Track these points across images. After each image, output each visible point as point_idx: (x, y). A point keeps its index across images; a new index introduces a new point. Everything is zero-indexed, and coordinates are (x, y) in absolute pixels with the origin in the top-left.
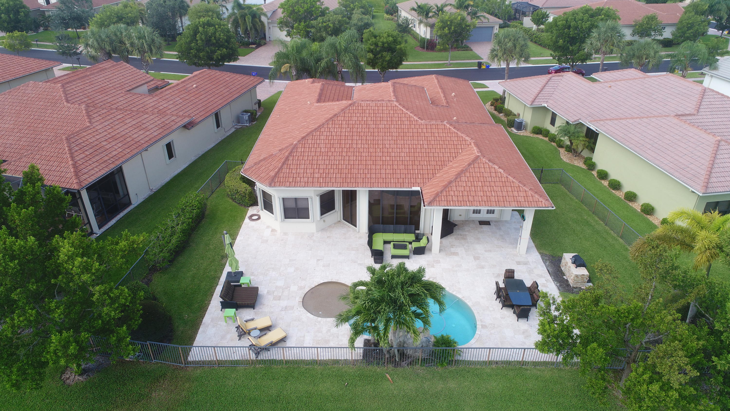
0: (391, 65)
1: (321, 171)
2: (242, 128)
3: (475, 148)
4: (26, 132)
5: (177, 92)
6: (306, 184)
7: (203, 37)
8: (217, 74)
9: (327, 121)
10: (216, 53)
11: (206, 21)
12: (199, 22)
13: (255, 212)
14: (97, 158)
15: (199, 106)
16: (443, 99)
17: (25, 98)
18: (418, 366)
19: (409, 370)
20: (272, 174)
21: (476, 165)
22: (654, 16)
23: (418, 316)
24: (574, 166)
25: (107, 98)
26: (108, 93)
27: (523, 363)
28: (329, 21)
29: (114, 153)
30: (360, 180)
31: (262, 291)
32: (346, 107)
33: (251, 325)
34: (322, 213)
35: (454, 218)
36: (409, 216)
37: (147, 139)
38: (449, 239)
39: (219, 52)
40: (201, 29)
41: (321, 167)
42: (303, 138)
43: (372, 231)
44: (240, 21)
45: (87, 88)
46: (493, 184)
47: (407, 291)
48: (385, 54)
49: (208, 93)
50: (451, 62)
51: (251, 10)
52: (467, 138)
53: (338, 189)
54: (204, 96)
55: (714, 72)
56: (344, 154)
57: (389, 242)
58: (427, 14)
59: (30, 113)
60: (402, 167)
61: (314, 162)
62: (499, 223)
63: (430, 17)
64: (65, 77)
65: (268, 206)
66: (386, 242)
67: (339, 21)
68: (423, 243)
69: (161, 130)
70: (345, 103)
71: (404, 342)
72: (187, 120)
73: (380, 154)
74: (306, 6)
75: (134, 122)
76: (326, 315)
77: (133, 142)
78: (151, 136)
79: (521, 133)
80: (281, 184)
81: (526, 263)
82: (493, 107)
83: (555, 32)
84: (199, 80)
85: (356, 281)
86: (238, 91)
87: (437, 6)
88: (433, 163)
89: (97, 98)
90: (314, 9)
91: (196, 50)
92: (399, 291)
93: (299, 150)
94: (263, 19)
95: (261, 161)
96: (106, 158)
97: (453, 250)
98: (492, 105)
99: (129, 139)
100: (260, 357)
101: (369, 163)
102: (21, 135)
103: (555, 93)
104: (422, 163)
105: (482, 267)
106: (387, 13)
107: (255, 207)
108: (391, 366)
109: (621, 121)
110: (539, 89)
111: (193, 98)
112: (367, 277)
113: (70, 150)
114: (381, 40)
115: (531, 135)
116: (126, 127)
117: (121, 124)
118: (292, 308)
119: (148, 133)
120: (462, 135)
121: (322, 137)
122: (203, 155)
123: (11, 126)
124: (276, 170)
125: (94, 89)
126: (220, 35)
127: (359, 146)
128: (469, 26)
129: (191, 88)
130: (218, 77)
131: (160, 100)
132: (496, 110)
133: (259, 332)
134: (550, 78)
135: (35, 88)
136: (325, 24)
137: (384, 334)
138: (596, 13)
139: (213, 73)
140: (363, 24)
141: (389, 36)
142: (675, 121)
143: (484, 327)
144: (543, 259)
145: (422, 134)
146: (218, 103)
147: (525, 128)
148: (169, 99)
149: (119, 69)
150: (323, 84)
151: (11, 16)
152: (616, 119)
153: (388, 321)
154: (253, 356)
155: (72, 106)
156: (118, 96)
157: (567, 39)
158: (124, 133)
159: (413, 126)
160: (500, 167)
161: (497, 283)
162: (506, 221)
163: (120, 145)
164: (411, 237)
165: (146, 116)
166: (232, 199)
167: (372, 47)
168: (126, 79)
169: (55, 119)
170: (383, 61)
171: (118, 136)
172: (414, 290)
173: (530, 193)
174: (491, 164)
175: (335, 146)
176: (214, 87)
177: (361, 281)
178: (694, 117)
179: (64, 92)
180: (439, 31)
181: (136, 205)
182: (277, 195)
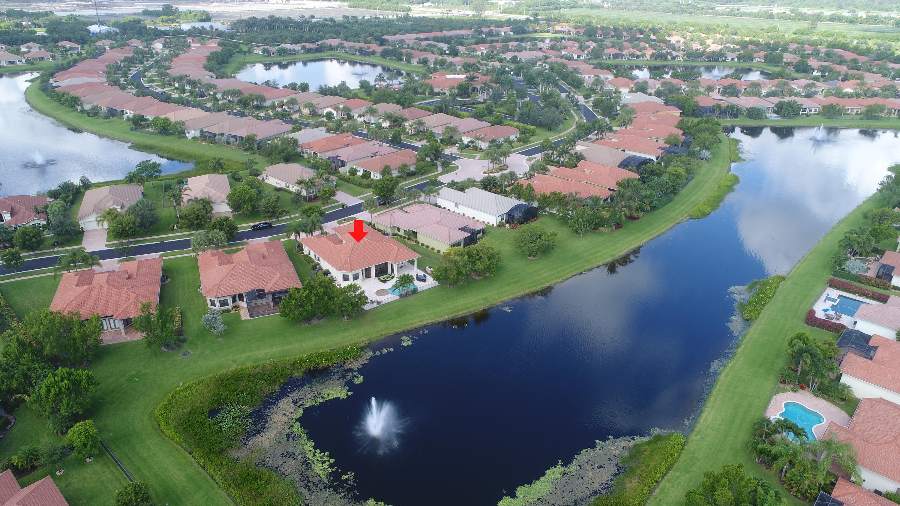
22: (403, 162)
24: (413, 244)
26: (261, 261)
50: (330, 206)
55: (439, 196)
65: (347, 279)
82: (373, 228)
83: (378, 189)
95: (342, 266)
109: (423, 227)
115: (393, 236)
116: (285, 269)
117: (283, 269)
125: (257, 260)
133: (374, 302)
144: (421, 271)
145: (380, 247)
152: (421, 227)
154: (377, 306)
155: (264, 267)
157: (384, 192)
158: (287, 271)
159: (376, 245)
162: (407, 265)
163: (292, 275)
178: (441, 222)
182: (351, 274)
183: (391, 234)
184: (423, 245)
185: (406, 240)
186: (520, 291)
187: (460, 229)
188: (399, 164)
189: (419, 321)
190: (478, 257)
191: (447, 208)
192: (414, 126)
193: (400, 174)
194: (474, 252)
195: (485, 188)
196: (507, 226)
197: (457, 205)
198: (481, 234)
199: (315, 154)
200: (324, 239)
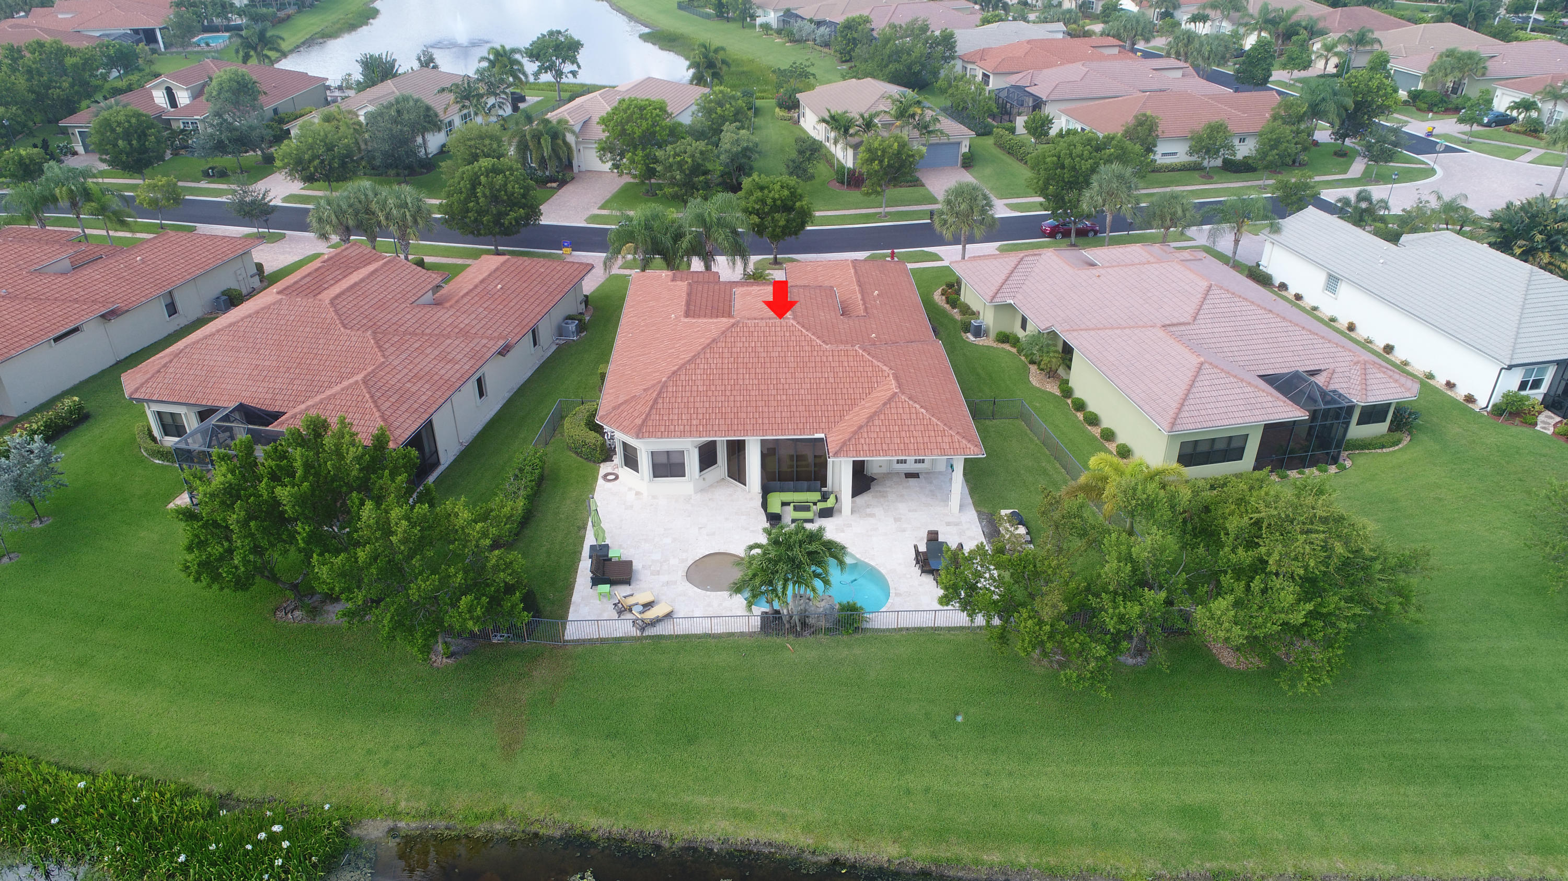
0: (787, 231)
1: (700, 416)
2: (568, 344)
3: (893, 382)
4: (297, 371)
5: (477, 299)
6: (683, 434)
7: (487, 192)
8: (526, 264)
9: (703, 349)
10: (509, 217)
11: (490, 166)
12: (480, 168)
13: (610, 471)
14: (406, 406)
15: (512, 319)
16: (861, 302)
17: (282, 322)
18: (821, 636)
19: (811, 639)
20: (639, 421)
21: (893, 404)
22: (1221, 125)
23: (817, 576)
24: (1045, 392)
25: (389, 316)
26: (390, 309)
27: (935, 629)
28: (685, 153)
29: (424, 398)
30: (749, 427)
31: (636, 565)
32: (728, 329)
33: (630, 601)
34: (702, 469)
35: (872, 470)
36: (813, 469)
37: (458, 375)
38: (862, 499)
39: (513, 215)
40: (483, 179)
41: (700, 411)
42: (674, 373)
43: (766, 491)
44: (530, 144)
45: (362, 303)
46: (912, 428)
47: (805, 549)
48: (777, 216)
49: (520, 297)
50: (888, 209)
51: (549, 126)
52: (885, 368)
53: (721, 440)
54: (515, 301)
55: (1275, 237)
56: (728, 393)
57: (788, 504)
58: (846, 131)
59: (295, 344)
60: (801, 408)
61: (691, 405)
62: (930, 475)
63: (851, 135)
64: (308, 279)
65: (631, 461)
66: (784, 504)
67: (702, 153)
68: (830, 503)
69: (473, 361)
70: (725, 322)
71: (806, 611)
72: (501, 343)
73: (774, 392)
74: (644, 124)
75: (436, 352)
76: (716, 588)
77: (442, 381)
78: (462, 371)
79: (981, 341)
80: (651, 435)
81: (957, 524)
82: (944, 298)
83: (1042, 172)
84: (503, 276)
85: (751, 543)
86: (560, 289)
87: (862, 116)
88: (841, 402)
89: (378, 318)
90: (658, 128)
91: (477, 212)
92: (797, 550)
93: (670, 389)
94: (570, 138)
95: (622, 404)
96: (416, 406)
97: (868, 511)
98: (943, 294)
99: (436, 378)
100: (646, 633)
101: (760, 404)
102: (292, 376)
103: (1027, 282)
104: (827, 402)
105: (904, 530)
106: (780, 106)
107: (608, 463)
108: (791, 637)
109: (1099, 332)
110: (1004, 277)
111: (500, 307)
112: (763, 540)
113: (372, 397)
114: (771, 195)
115: (995, 345)
116: (428, 360)
117: (422, 357)
118: (675, 583)
119: (457, 367)
120: (879, 364)
121: (698, 372)
122: (519, 389)
123: (274, 364)
124: (644, 416)
125: (371, 304)
126: (513, 188)
127: (747, 382)
128: (913, 156)
129: (495, 291)
130: (529, 268)
131: (459, 314)
132: (948, 303)
133: (642, 608)
134: (1022, 259)
135: (291, 307)
136: (679, 159)
137: (783, 592)
138: (1105, 144)
139: (521, 262)
140: (740, 149)
141: (782, 187)
142: (1161, 333)
143: (897, 594)
144: (979, 518)
145: (828, 364)
146: (536, 311)
147: (987, 334)
148: (469, 312)
149: (395, 268)
150: (689, 284)
151: (134, 142)
152: (1093, 329)
153: (786, 580)
154: (639, 634)
155: (353, 333)
156: (404, 313)
157: (1061, 184)
158: (427, 369)
159: (815, 353)
160: (922, 407)
161: (916, 547)
162: (940, 473)
163: (427, 386)
164: (816, 496)
165: (449, 341)
166: (576, 453)
167: (757, 207)
168: (406, 284)
169: (333, 353)
170: (776, 226)
171: (422, 373)
172: (812, 548)
173: (957, 437)
174: (911, 402)
175: (716, 382)
176: (525, 285)
177: (756, 544)
178: (1188, 327)
179: (336, 311)
180: (865, 166)
181: (446, 465)
182: (644, 449)
183: (992, 334)
184: (1080, 406)
185: (1033, 368)
186: (1460, 851)
187: (1269, 379)
188: (1199, 123)
189: (735, 814)
190: (1244, 556)
191: (1292, 290)
192: (1339, 49)
193: (1195, 158)
194: (1234, 524)
195: (1504, 244)
196: (1548, 422)
197: (1333, 282)
198: (1380, 428)
199: (986, 77)
200: (682, 286)
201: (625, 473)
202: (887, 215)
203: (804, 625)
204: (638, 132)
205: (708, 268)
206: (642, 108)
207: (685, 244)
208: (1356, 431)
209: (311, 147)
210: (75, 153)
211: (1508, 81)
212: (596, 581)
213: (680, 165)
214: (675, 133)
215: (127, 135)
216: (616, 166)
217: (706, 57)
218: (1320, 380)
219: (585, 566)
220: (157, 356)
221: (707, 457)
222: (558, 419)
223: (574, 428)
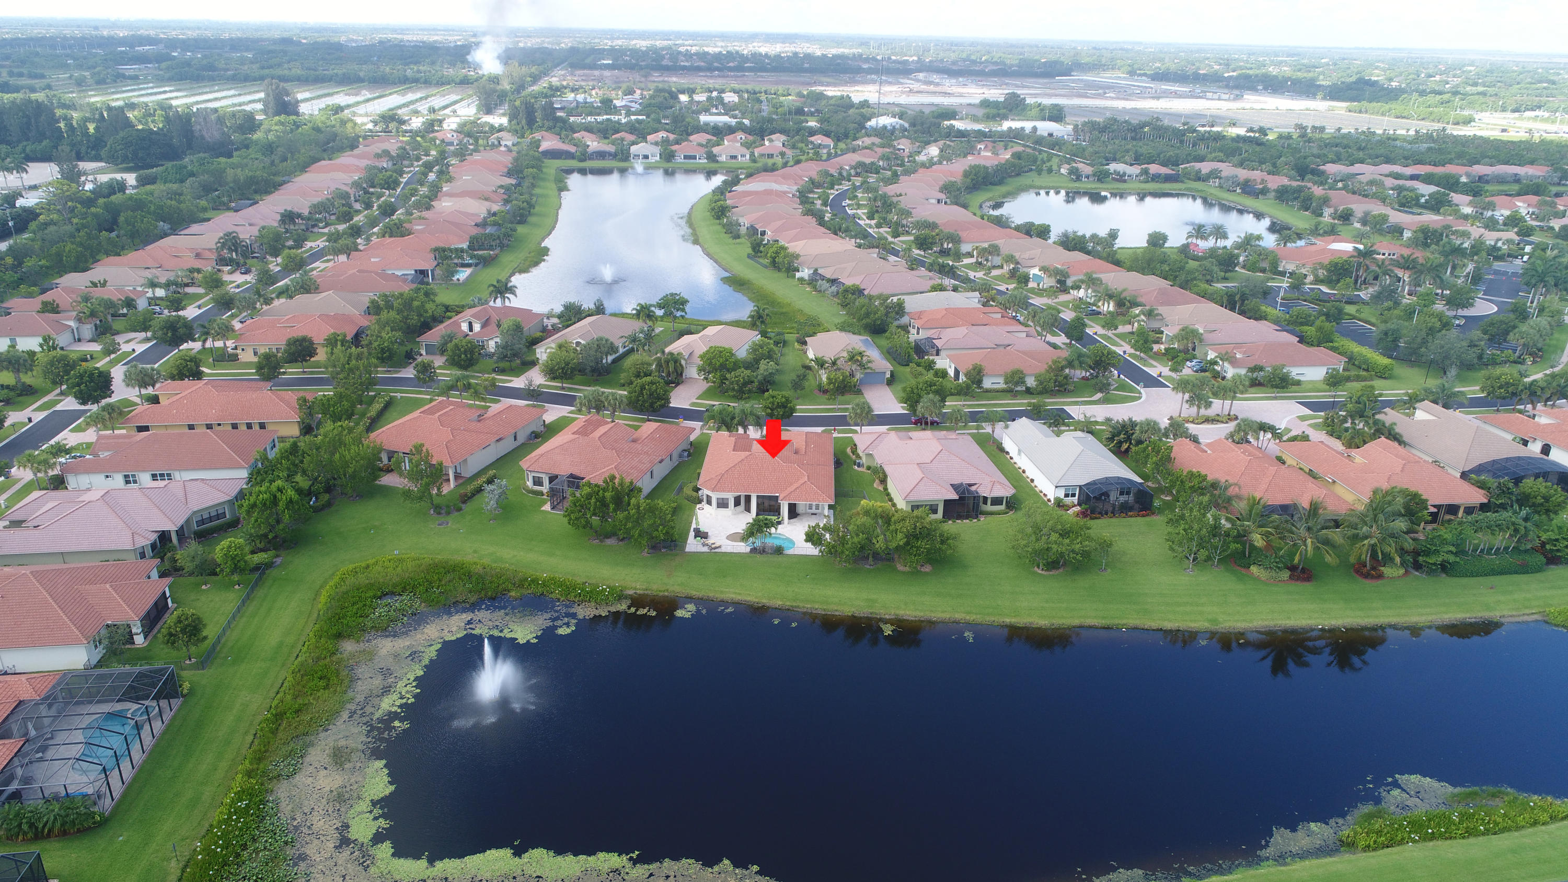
0: (783, 417)
1: (735, 484)
2: (683, 461)
3: (807, 477)
5: (648, 440)
6: (729, 493)
7: (647, 393)
9: (738, 463)
11: (647, 380)
13: (701, 506)
14: (629, 477)
15: (662, 450)
16: (804, 449)
18: (770, 554)
19: (766, 555)
20: (713, 486)
21: (804, 485)
22: (1018, 371)
24: (878, 489)
25: (619, 445)
26: (619, 442)
28: (740, 375)
30: (753, 491)
31: (709, 533)
32: (748, 456)
33: (707, 543)
34: (735, 506)
35: (799, 511)
36: (775, 507)
37: (644, 469)
38: (791, 520)
39: (659, 403)
40: (646, 387)
42: (727, 470)
43: (758, 514)
44: (663, 365)
46: (810, 493)
48: (779, 410)
49: (665, 440)
50: (840, 406)
51: (674, 357)
53: (742, 495)
54: (663, 441)
56: (746, 479)
58: (821, 367)
59: (586, 454)
60: (772, 484)
61: (732, 482)
62: (821, 514)
63: (825, 368)
65: (709, 502)
67: (749, 375)
68: (780, 520)
69: (648, 464)
70: (747, 453)
71: (763, 546)
72: (658, 458)
73: (763, 479)
74: (722, 359)
75: (638, 460)
76: (734, 540)
77: (639, 470)
78: (645, 467)
79: (860, 469)
80: (717, 492)
84: (659, 432)
86: (679, 438)
87: (832, 358)
88: (786, 484)
89: (616, 444)
90: (728, 362)
93: (726, 475)
94: (683, 362)
95: (707, 480)
97: (792, 523)
98: (851, 449)
99: (637, 469)
100: (712, 551)
101: (757, 483)
102: (586, 465)
103: (880, 445)
105: (804, 528)
106: (798, 342)
107: (700, 504)
108: (759, 554)
110: (870, 442)
111: (659, 444)
114: (778, 400)
115: (865, 471)
117: (633, 461)
118: (722, 539)
119: (643, 465)
121: (736, 471)
122: (666, 475)
124: (715, 483)
126: (659, 390)
127: (753, 475)
129: (655, 437)
131: (642, 445)
132: (852, 452)
134: (880, 435)
136: (737, 378)
139: (666, 426)
140: (768, 373)
141: (783, 397)
142: (916, 466)
143: (796, 546)
146: (670, 447)
147: (862, 466)
148: (645, 445)
150: (736, 438)
151: (459, 353)
152: (895, 464)
155: (608, 451)
156: (623, 444)
158: (635, 465)
160: (815, 486)
161: (806, 532)
162: (825, 514)
163: (634, 471)
164: (775, 518)
165: (642, 456)
166: (688, 501)
167: (770, 405)
170: (778, 414)
173: (825, 497)
175: (742, 475)
176: (667, 435)
178: (928, 465)
179: (601, 442)
180: (827, 386)
182: (715, 497)
185: (875, 479)
187: (953, 485)
188: (1016, 366)
192: (1141, 318)
193: (1002, 386)
196: (1075, 510)
197: (1020, 452)
198: (999, 507)
199: (918, 329)
200: (733, 439)
201: (707, 507)
202: (839, 409)
203: (764, 551)
204: (718, 364)
205: (745, 432)
206: (721, 352)
207: (735, 421)
208: (989, 507)
209: (558, 363)
210: (421, 355)
211: (1213, 345)
212: (695, 537)
213: (737, 382)
214: (736, 365)
215: (465, 353)
216: (706, 379)
217: (758, 312)
218: (973, 488)
219: (692, 534)
220: (533, 454)
221: (737, 502)
222: (681, 489)
223: (688, 491)
